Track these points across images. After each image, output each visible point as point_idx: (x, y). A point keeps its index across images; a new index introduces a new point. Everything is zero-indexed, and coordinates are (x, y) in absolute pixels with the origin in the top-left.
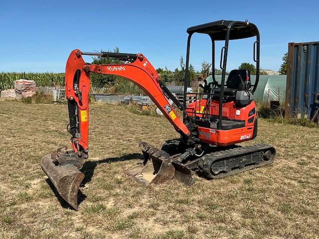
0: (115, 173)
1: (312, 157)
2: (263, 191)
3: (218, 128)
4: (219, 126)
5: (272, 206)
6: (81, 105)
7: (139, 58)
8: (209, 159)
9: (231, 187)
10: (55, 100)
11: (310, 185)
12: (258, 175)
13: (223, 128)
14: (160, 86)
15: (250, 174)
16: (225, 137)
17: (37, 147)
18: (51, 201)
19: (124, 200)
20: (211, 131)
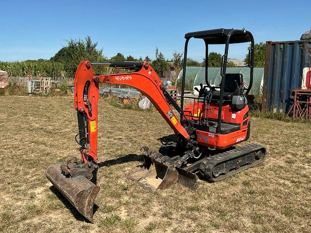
0: (118, 177)
1: (297, 154)
2: (263, 193)
3: (217, 132)
4: (218, 131)
5: (275, 209)
6: (91, 115)
7: (144, 66)
8: (210, 163)
9: (233, 190)
10: (30, 92)
11: (303, 185)
12: (254, 175)
13: (222, 133)
14: (163, 92)
15: (246, 174)
16: (224, 140)
17: (28, 148)
18: (62, 213)
19: (136, 209)
20: (210, 135)
